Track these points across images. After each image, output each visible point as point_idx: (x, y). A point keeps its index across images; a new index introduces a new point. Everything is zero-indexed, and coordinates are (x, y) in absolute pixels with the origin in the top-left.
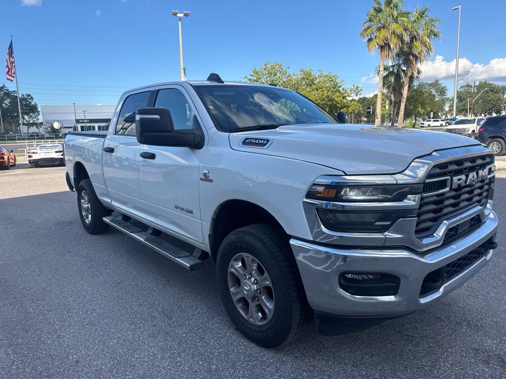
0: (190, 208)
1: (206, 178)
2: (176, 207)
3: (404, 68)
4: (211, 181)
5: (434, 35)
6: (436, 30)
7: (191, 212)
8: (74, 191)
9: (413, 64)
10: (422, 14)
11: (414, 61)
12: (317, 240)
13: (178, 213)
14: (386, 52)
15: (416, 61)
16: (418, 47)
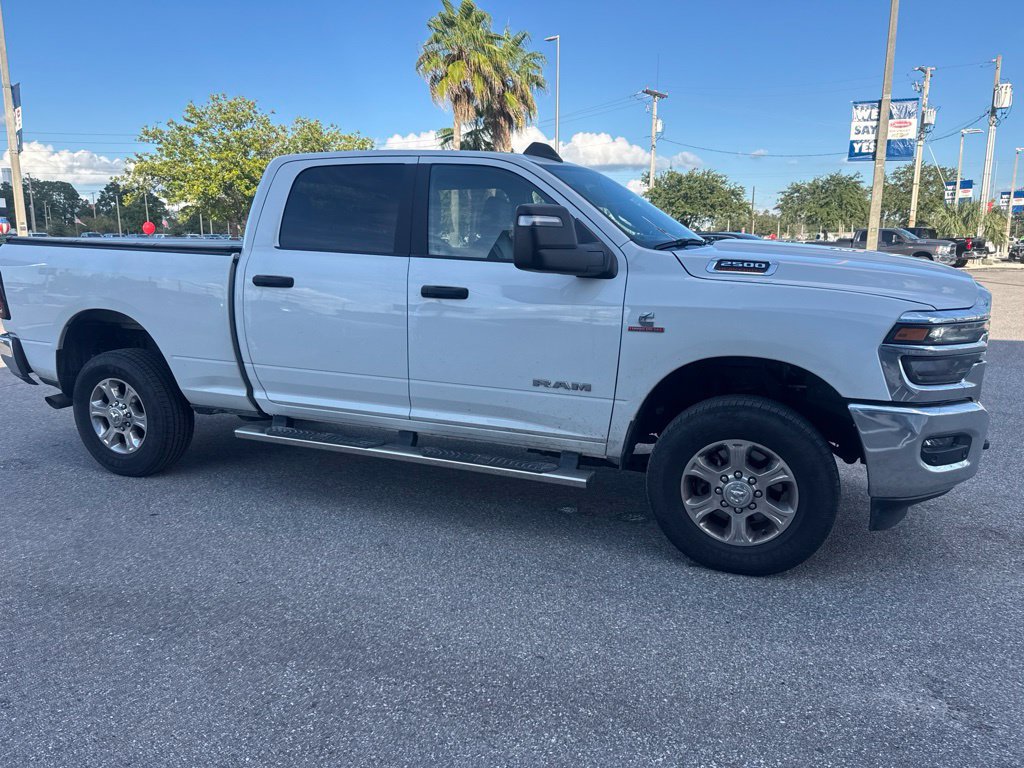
0: (581, 382)
1: (646, 325)
2: (537, 383)
3: (488, 139)
4: (661, 330)
5: (538, 84)
6: (541, 76)
7: (587, 388)
8: (35, 383)
9: (505, 134)
10: (517, 43)
11: (507, 126)
12: (902, 400)
13: (542, 393)
14: (464, 105)
15: (509, 128)
16: (513, 104)
